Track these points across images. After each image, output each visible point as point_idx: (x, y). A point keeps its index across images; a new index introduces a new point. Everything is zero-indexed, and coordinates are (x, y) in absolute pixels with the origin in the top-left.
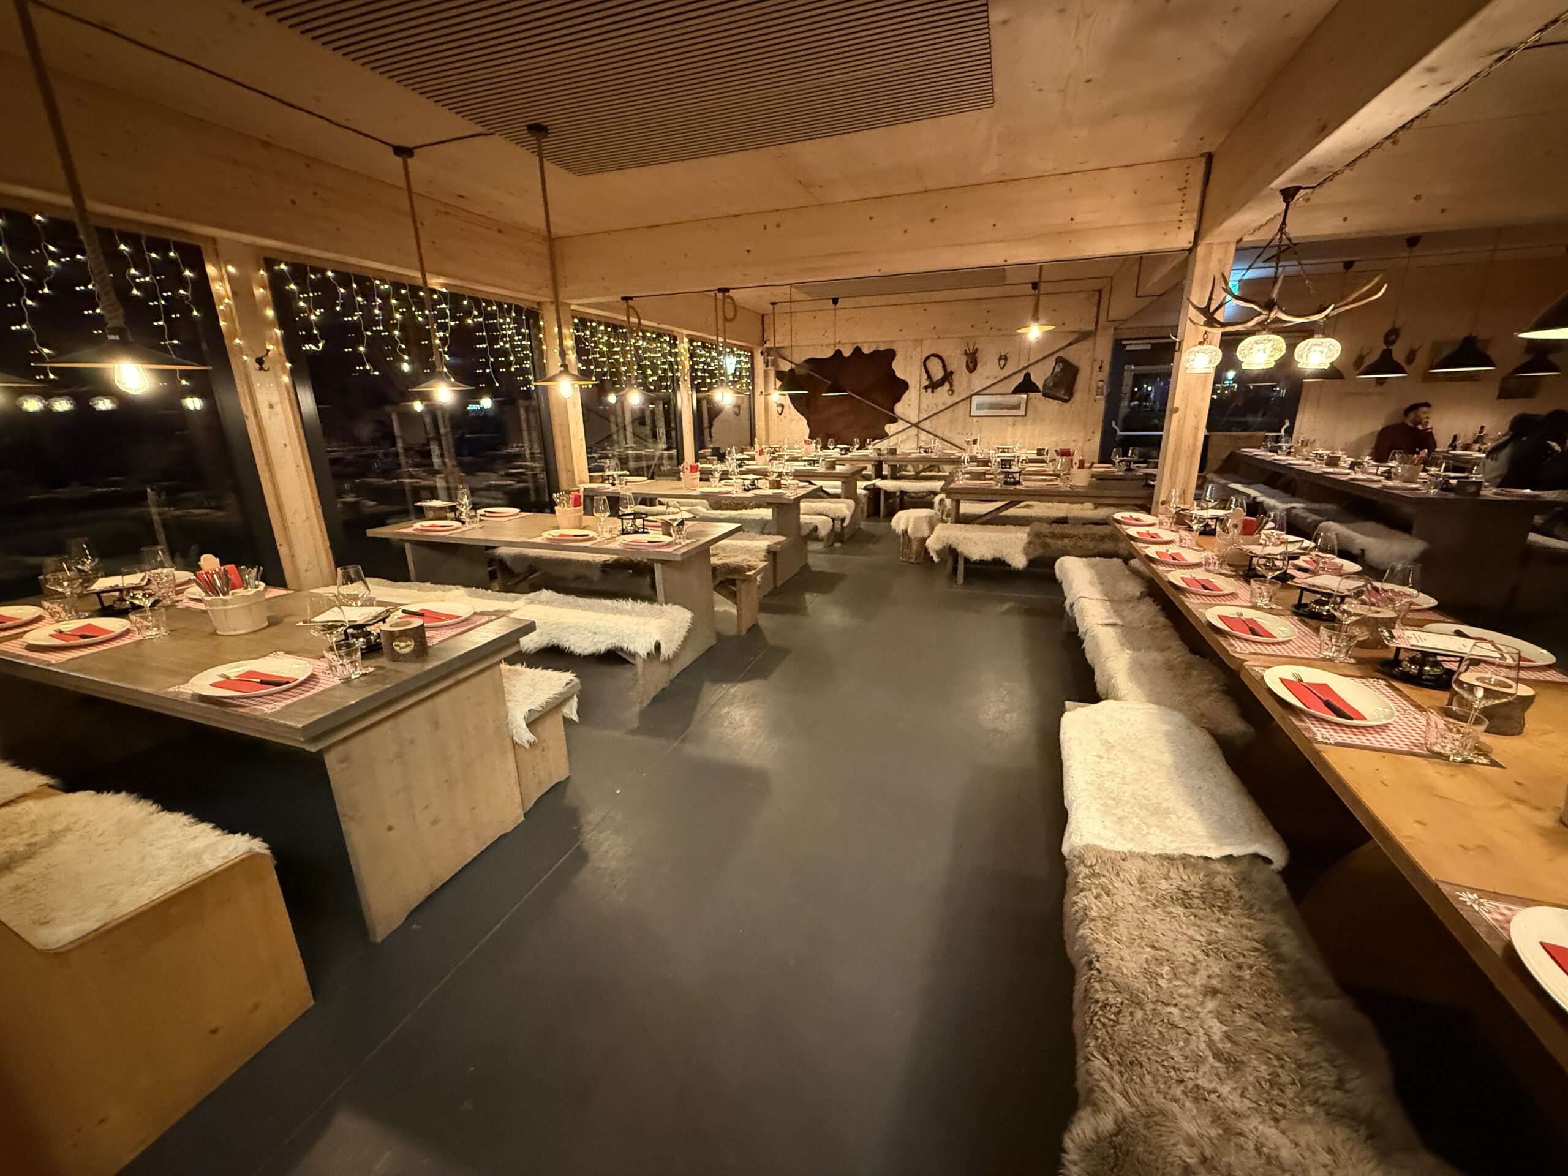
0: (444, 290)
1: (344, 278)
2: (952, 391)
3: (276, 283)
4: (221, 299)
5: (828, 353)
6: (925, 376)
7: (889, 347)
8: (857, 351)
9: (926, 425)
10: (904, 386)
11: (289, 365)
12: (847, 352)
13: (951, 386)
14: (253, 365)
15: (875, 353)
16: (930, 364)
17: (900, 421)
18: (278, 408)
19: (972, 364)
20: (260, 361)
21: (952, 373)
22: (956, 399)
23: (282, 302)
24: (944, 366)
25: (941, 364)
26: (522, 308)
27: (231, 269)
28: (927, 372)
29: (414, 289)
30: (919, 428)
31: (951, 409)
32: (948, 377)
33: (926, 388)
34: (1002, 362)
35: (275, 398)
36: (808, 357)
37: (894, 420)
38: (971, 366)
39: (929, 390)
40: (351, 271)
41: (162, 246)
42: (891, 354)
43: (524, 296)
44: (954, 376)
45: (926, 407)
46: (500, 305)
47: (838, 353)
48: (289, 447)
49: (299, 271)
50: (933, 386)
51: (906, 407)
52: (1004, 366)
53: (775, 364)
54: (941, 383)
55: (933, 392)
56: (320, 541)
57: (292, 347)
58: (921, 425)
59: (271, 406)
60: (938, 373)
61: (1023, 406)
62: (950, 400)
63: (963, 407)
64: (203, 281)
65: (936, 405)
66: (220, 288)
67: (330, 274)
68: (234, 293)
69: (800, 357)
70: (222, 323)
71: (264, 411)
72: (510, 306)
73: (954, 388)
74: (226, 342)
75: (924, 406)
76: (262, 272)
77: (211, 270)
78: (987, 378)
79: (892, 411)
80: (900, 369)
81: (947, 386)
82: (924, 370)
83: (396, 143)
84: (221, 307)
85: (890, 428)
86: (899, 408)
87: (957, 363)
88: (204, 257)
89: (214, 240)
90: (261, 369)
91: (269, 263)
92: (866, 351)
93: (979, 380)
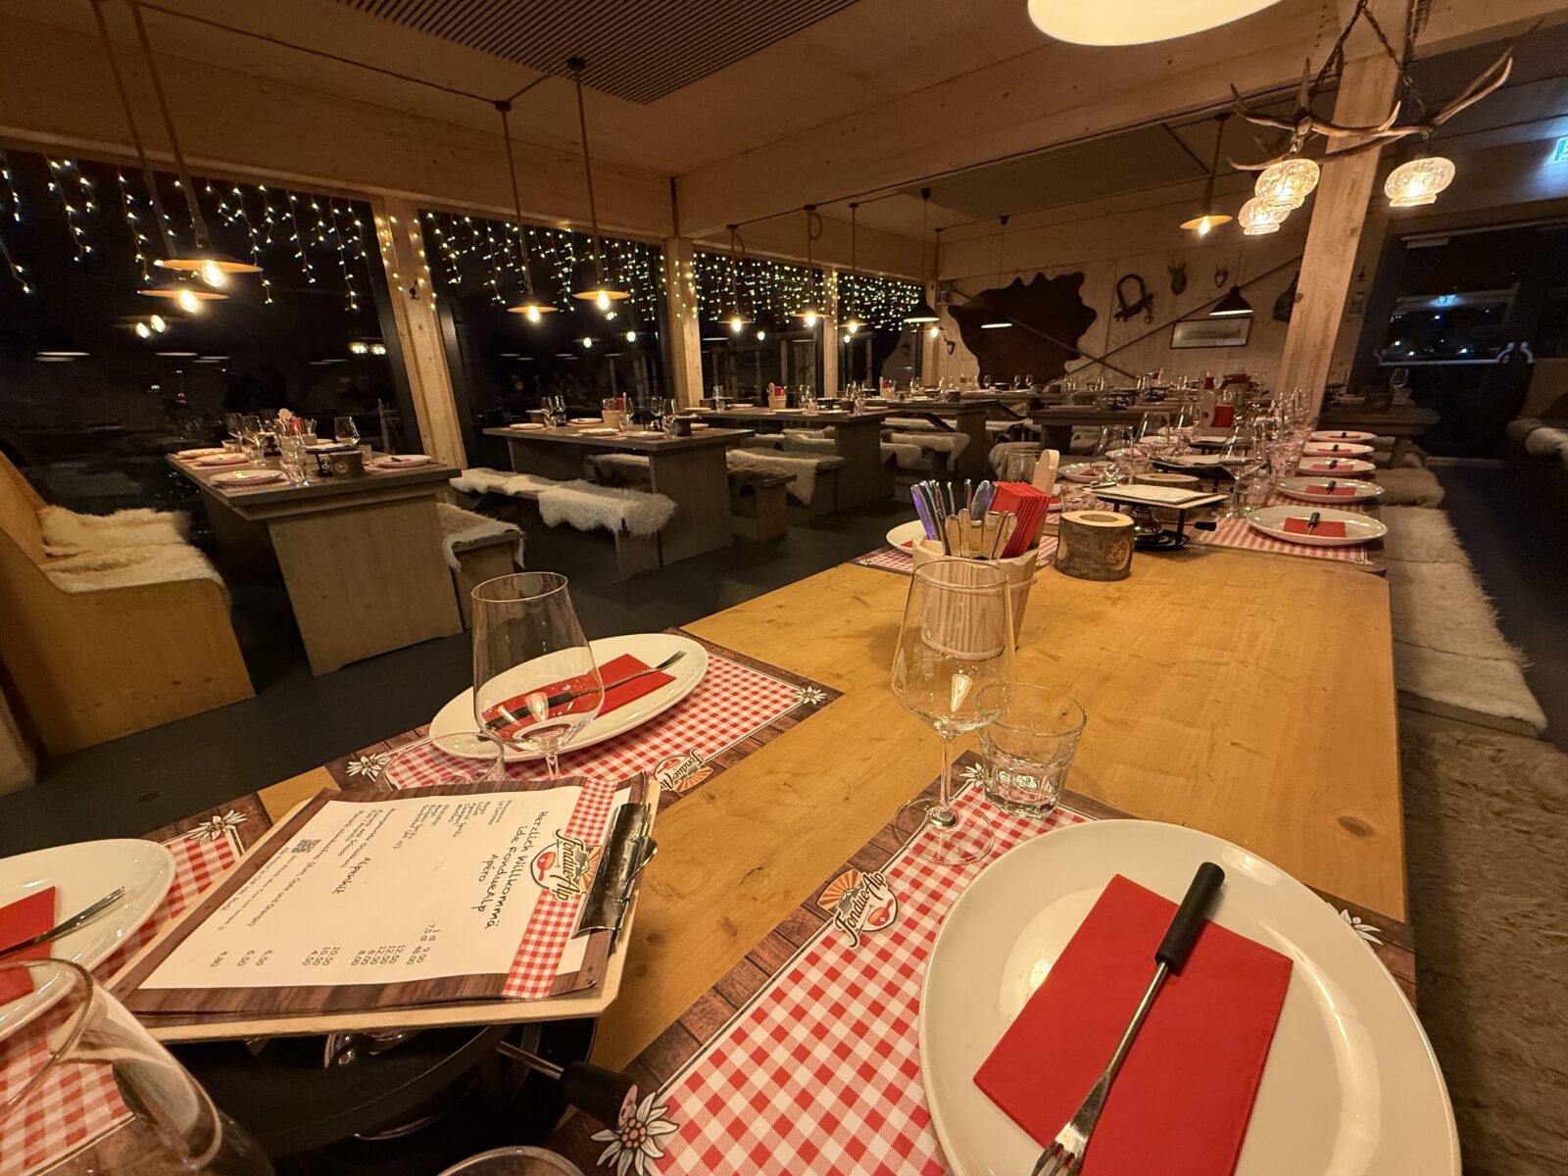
0: (569, 230)
1: (479, 223)
2: (1150, 319)
3: (426, 229)
4: (385, 241)
5: (1007, 282)
6: (1117, 302)
7: (1078, 270)
8: (1040, 277)
9: (1115, 360)
10: (1091, 315)
11: (434, 295)
12: (1027, 281)
13: (1150, 311)
14: (407, 294)
15: (1061, 279)
16: (1125, 289)
17: (1083, 358)
18: (426, 329)
19: (1180, 283)
20: (413, 292)
21: (1151, 296)
22: (1153, 327)
23: (430, 243)
24: (1143, 289)
25: (1139, 287)
26: (645, 245)
27: (393, 219)
28: (1121, 297)
29: (541, 231)
30: (1104, 364)
31: (1146, 340)
32: (1146, 301)
33: (1118, 316)
34: (1220, 279)
35: (424, 323)
36: (985, 288)
37: (1075, 356)
38: (1177, 285)
39: (1122, 319)
40: (487, 217)
41: (342, 204)
42: (1078, 279)
43: (647, 235)
44: (1154, 300)
45: (1115, 340)
46: (623, 242)
47: (1018, 280)
48: (433, 361)
49: (444, 219)
50: (1126, 313)
51: (1092, 341)
52: (1223, 283)
53: (948, 299)
54: (1137, 309)
55: (1125, 320)
56: (456, 437)
57: (438, 280)
58: (1108, 361)
59: (420, 327)
60: (1133, 296)
61: (1245, 333)
62: (1147, 329)
63: (1162, 338)
64: (371, 230)
65: (1129, 336)
66: (384, 235)
67: (467, 220)
68: (395, 238)
69: (975, 288)
70: (386, 262)
71: (416, 333)
72: (633, 243)
73: (1153, 314)
74: (387, 277)
75: (1112, 337)
76: (416, 221)
77: (379, 221)
78: (1199, 299)
79: (1075, 345)
80: (1088, 297)
81: (1144, 313)
82: (1116, 295)
83: (494, 99)
84: (385, 249)
85: (1071, 366)
86: (1083, 343)
87: (1159, 281)
88: (374, 211)
89: (381, 198)
90: (414, 298)
91: (422, 216)
92: (1050, 277)
93: (1186, 303)
